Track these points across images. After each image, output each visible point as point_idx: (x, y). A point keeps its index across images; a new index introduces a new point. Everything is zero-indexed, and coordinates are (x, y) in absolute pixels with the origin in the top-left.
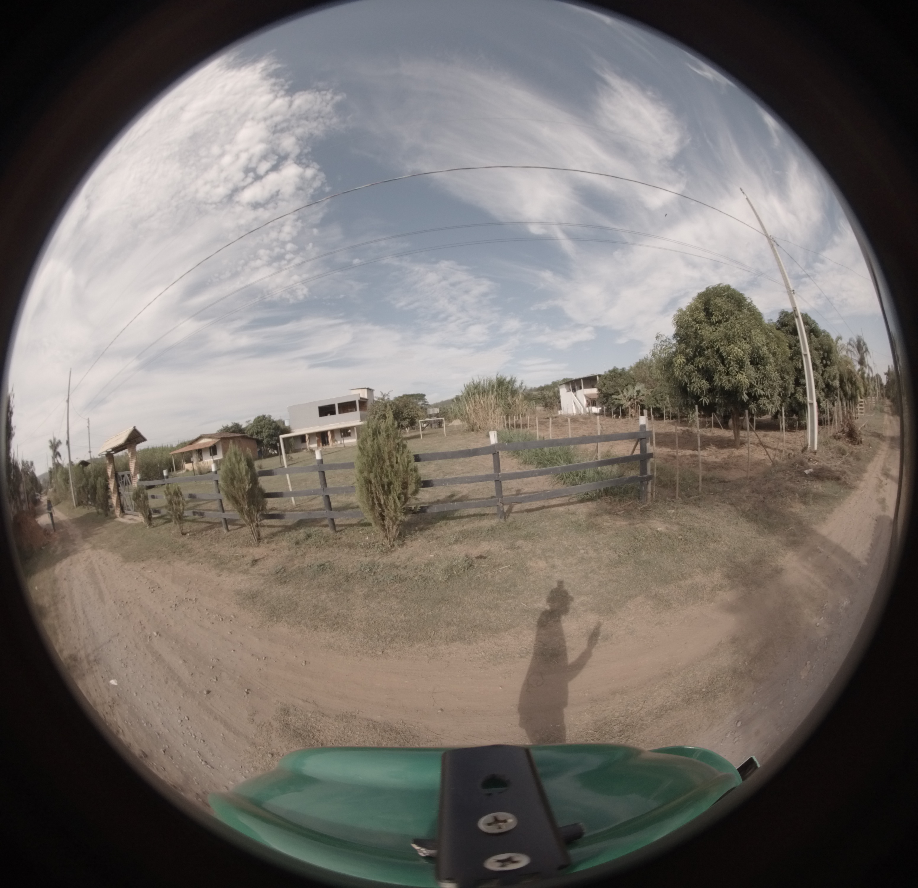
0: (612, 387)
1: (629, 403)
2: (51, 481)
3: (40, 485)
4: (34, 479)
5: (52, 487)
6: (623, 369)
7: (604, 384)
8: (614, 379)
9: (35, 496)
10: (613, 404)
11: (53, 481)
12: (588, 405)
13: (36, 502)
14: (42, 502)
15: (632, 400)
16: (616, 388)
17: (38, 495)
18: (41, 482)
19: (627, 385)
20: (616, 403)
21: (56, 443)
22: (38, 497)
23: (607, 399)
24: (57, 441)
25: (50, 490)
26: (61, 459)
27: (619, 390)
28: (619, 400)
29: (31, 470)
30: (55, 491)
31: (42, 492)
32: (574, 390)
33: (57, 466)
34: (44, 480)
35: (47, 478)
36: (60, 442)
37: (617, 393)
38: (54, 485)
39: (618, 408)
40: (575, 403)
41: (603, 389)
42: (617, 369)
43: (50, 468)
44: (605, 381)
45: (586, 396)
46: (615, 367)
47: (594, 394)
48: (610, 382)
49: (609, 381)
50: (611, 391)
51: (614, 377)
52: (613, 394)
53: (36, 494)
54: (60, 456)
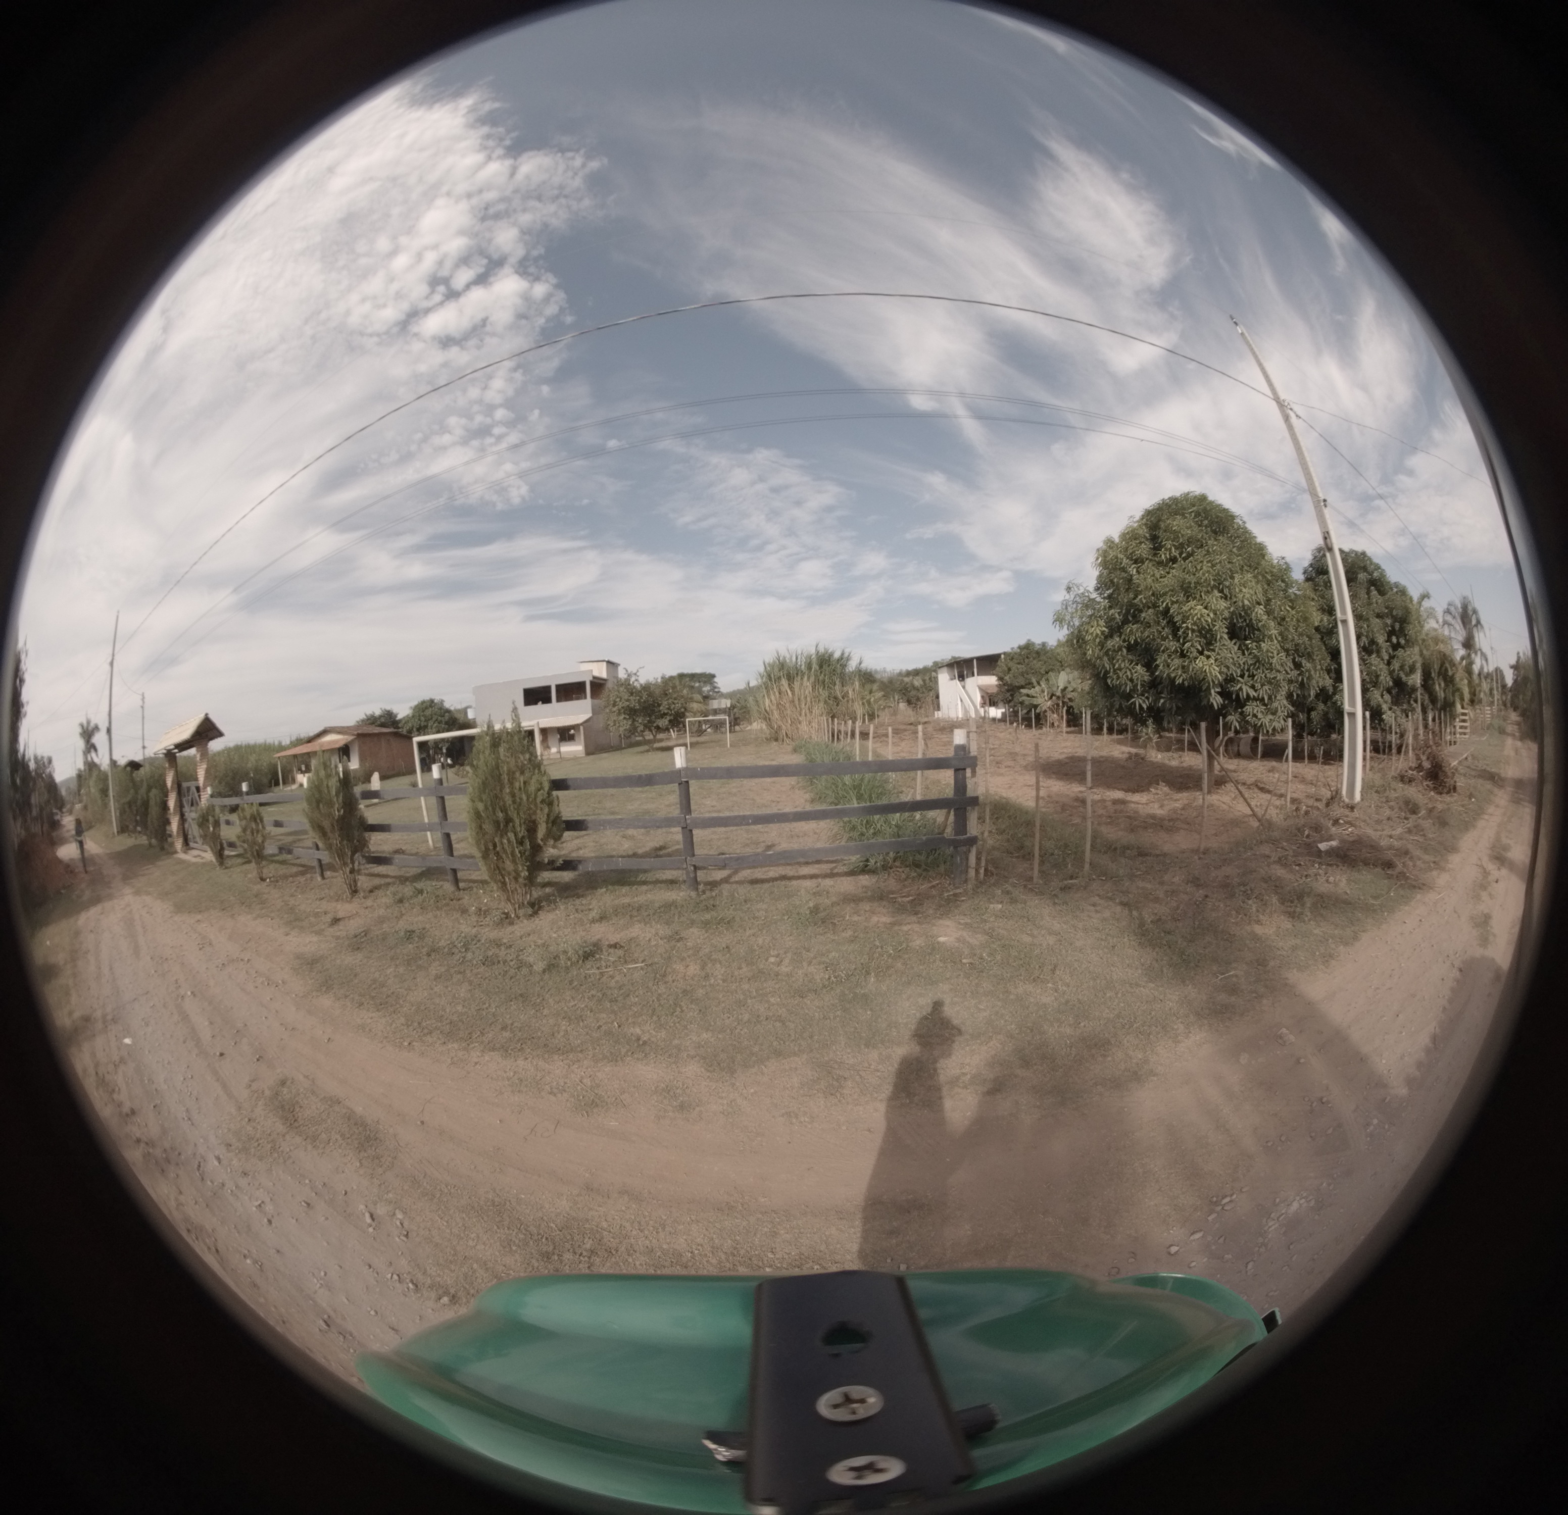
0: (1022, 674)
1: (1049, 703)
2: (79, 791)
3: (62, 797)
4: (52, 786)
5: (80, 802)
6: (1044, 644)
7: (1009, 669)
8: (1026, 661)
9: (52, 814)
10: (1022, 703)
11: (83, 791)
12: (983, 705)
13: (55, 825)
14: (64, 826)
15: (1054, 698)
16: (1029, 677)
17: (57, 814)
18: (63, 792)
19: (1047, 673)
20: (1027, 703)
21: (90, 728)
22: (57, 817)
23: (1012, 695)
24: (92, 725)
25: (78, 806)
26: (97, 755)
27: (1034, 680)
28: (1033, 697)
29: (48, 771)
30: (85, 808)
31: (64, 810)
32: (962, 677)
33: (91, 766)
34: (68, 789)
35: (74, 786)
36: (97, 728)
37: (1030, 685)
38: (85, 798)
39: (1029, 712)
40: (961, 701)
41: (1007, 678)
42: (1033, 644)
43: (80, 770)
44: (1011, 664)
45: (981, 689)
46: (1029, 640)
47: (990, 686)
48: (1019, 666)
49: (1019, 663)
50: (1021, 681)
51: (1027, 658)
52: (1023, 687)
53: (55, 811)
54: (96, 750)
